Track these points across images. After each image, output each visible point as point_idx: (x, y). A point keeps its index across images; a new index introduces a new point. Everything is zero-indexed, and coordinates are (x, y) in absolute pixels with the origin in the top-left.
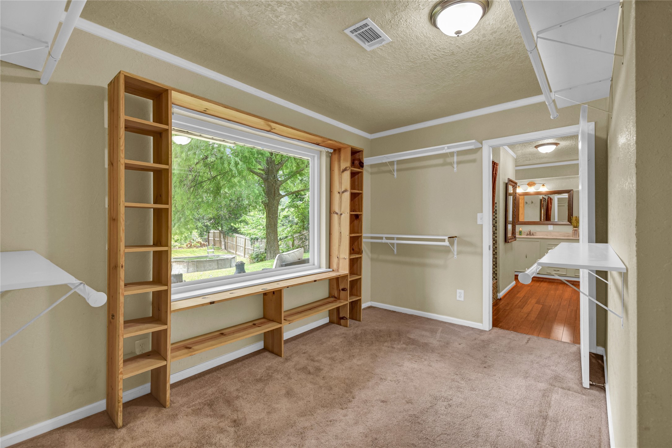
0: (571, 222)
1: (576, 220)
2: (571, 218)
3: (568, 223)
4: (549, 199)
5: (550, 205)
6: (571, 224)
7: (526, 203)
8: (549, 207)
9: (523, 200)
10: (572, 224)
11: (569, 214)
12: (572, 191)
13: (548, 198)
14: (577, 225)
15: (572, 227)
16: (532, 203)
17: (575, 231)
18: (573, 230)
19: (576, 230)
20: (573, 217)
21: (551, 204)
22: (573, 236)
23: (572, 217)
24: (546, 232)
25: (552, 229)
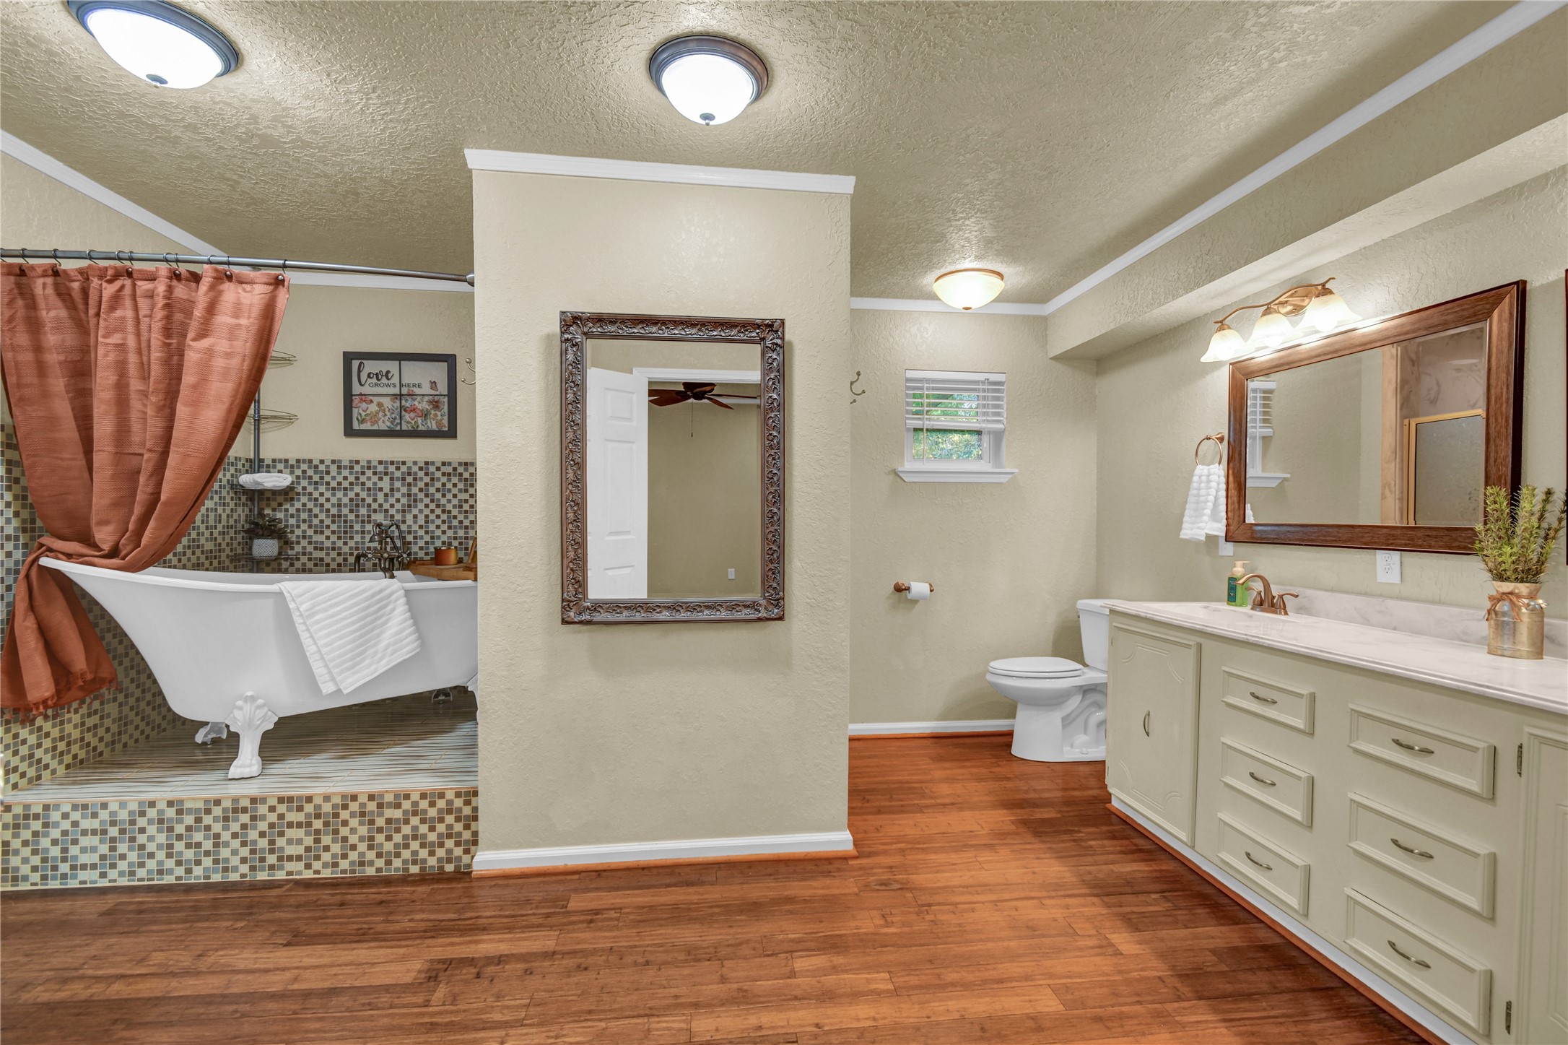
17: (1504, 607)
19: (1510, 597)
24: (1366, 594)
25: (1397, 580)
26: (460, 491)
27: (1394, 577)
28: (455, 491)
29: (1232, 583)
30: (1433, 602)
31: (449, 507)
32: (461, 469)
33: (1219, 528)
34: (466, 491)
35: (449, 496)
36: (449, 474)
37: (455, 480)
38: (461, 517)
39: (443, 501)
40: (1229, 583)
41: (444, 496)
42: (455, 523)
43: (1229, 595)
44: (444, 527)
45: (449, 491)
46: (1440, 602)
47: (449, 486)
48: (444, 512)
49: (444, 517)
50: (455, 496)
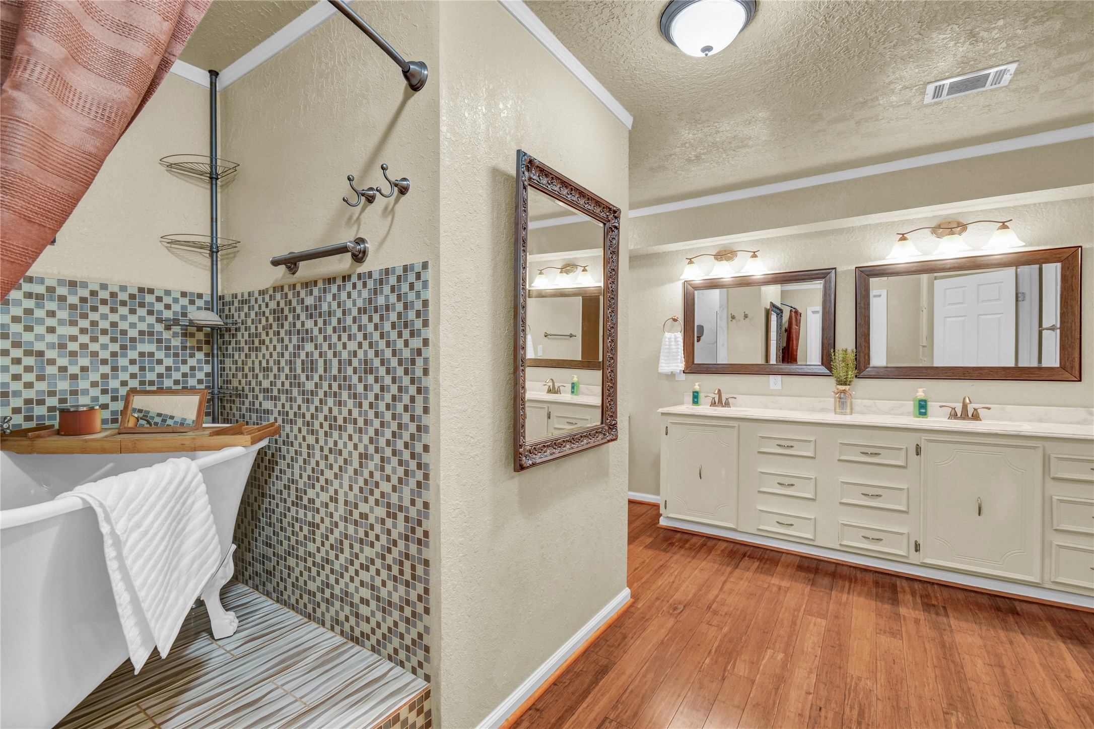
0: (830, 368)
1: (843, 361)
2: (829, 355)
3: (824, 370)
4: (793, 313)
5: (794, 326)
6: (831, 371)
7: (733, 317)
8: (794, 331)
9: (725, 310)
10: (834, 371)
11: (825, 342)
12: (834, 271)
13: (791, 311)
14: (847, 375)
15: (831, 381)
16: (746, 316)
17: (842, 396)
18: (836, 391)
19: (844, 391)
20: (836, 351)
21: (798, 323)
22: (835, 409)
23: (834, 351)
24: (764, 395)
25: (780, 388)
26: (61, 322)
27: (779, 387)
28: (51, 322)
29: (695, 394)
30: (796, 396)
31: (39, 346)
32: (62, 291)
33: (681, 366)
34: (73, 323)
35: (40, 330)
36: (39, 297)
37: (51, 306)
38: (63, 362)
39: (27, 337)
40: (693, 394)
41: (29, 329)
42: (51, 370)
43: (693, 400)
44: (28, 377)
45: (41, 321)
46: (800, 396)
47: (39, 313)
48: (28, 353)
49: (29, 361)
50: (51, 330)
